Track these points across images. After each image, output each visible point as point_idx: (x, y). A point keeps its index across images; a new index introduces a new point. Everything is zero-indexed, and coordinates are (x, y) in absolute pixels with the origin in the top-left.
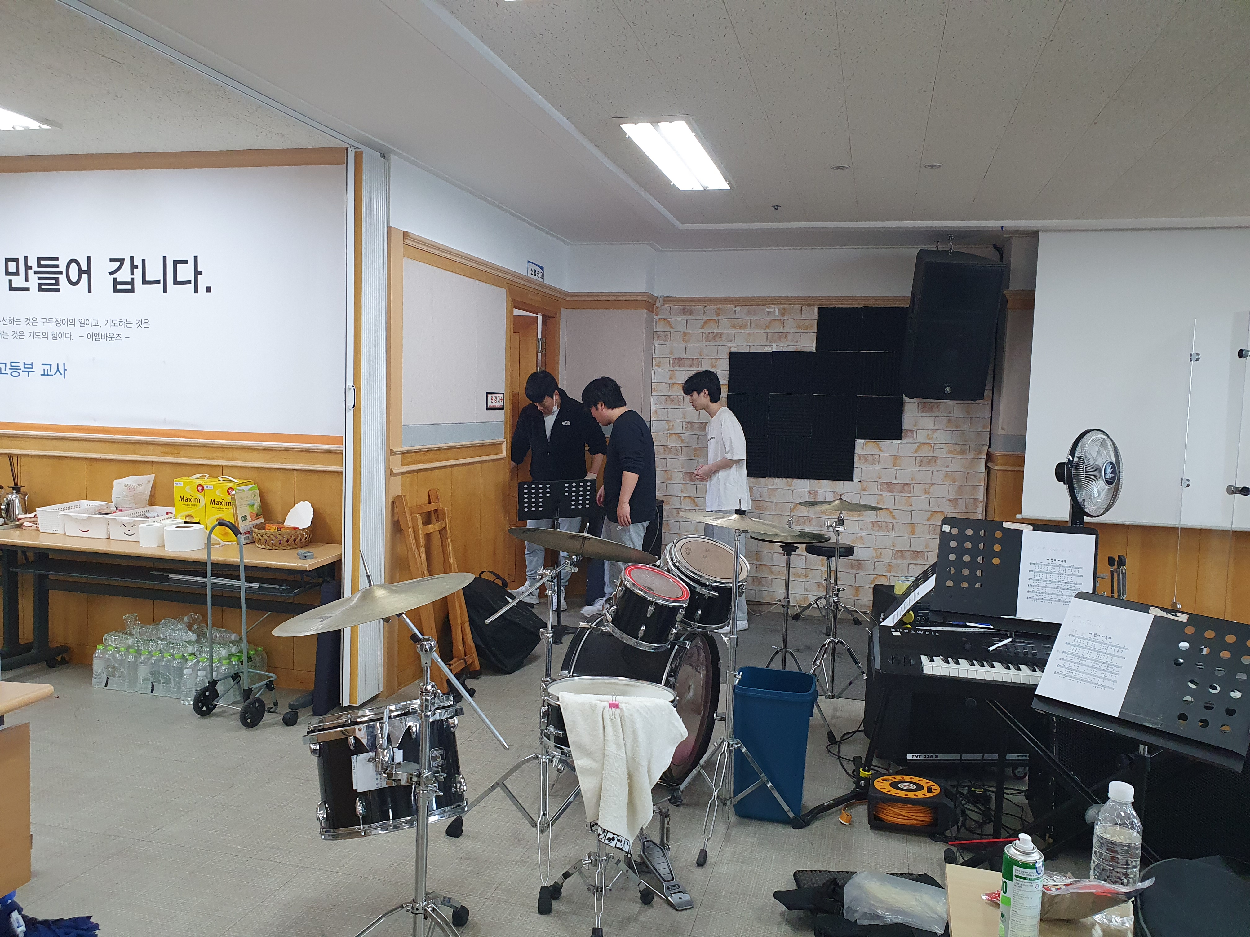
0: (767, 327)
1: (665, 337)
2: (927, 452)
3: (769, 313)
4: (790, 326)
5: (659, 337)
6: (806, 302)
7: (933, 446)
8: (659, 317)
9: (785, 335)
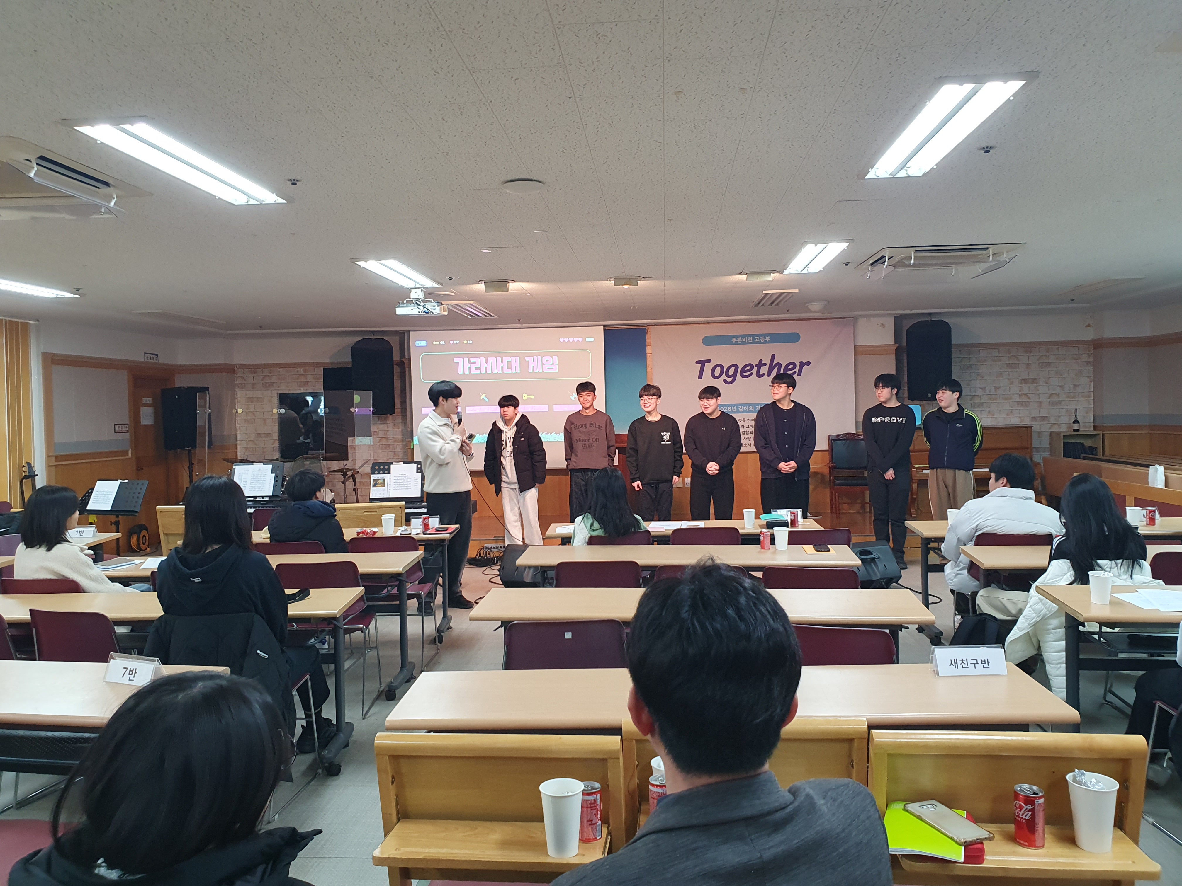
0: (298, 379)
1: (242, 387)
2: (384, 442)
3: (298, 371)
4: (310, 378)
5: (239, 387)
6: (316, 365)
7: (387, 439)
8: (238, 375)
9: (307, 383)
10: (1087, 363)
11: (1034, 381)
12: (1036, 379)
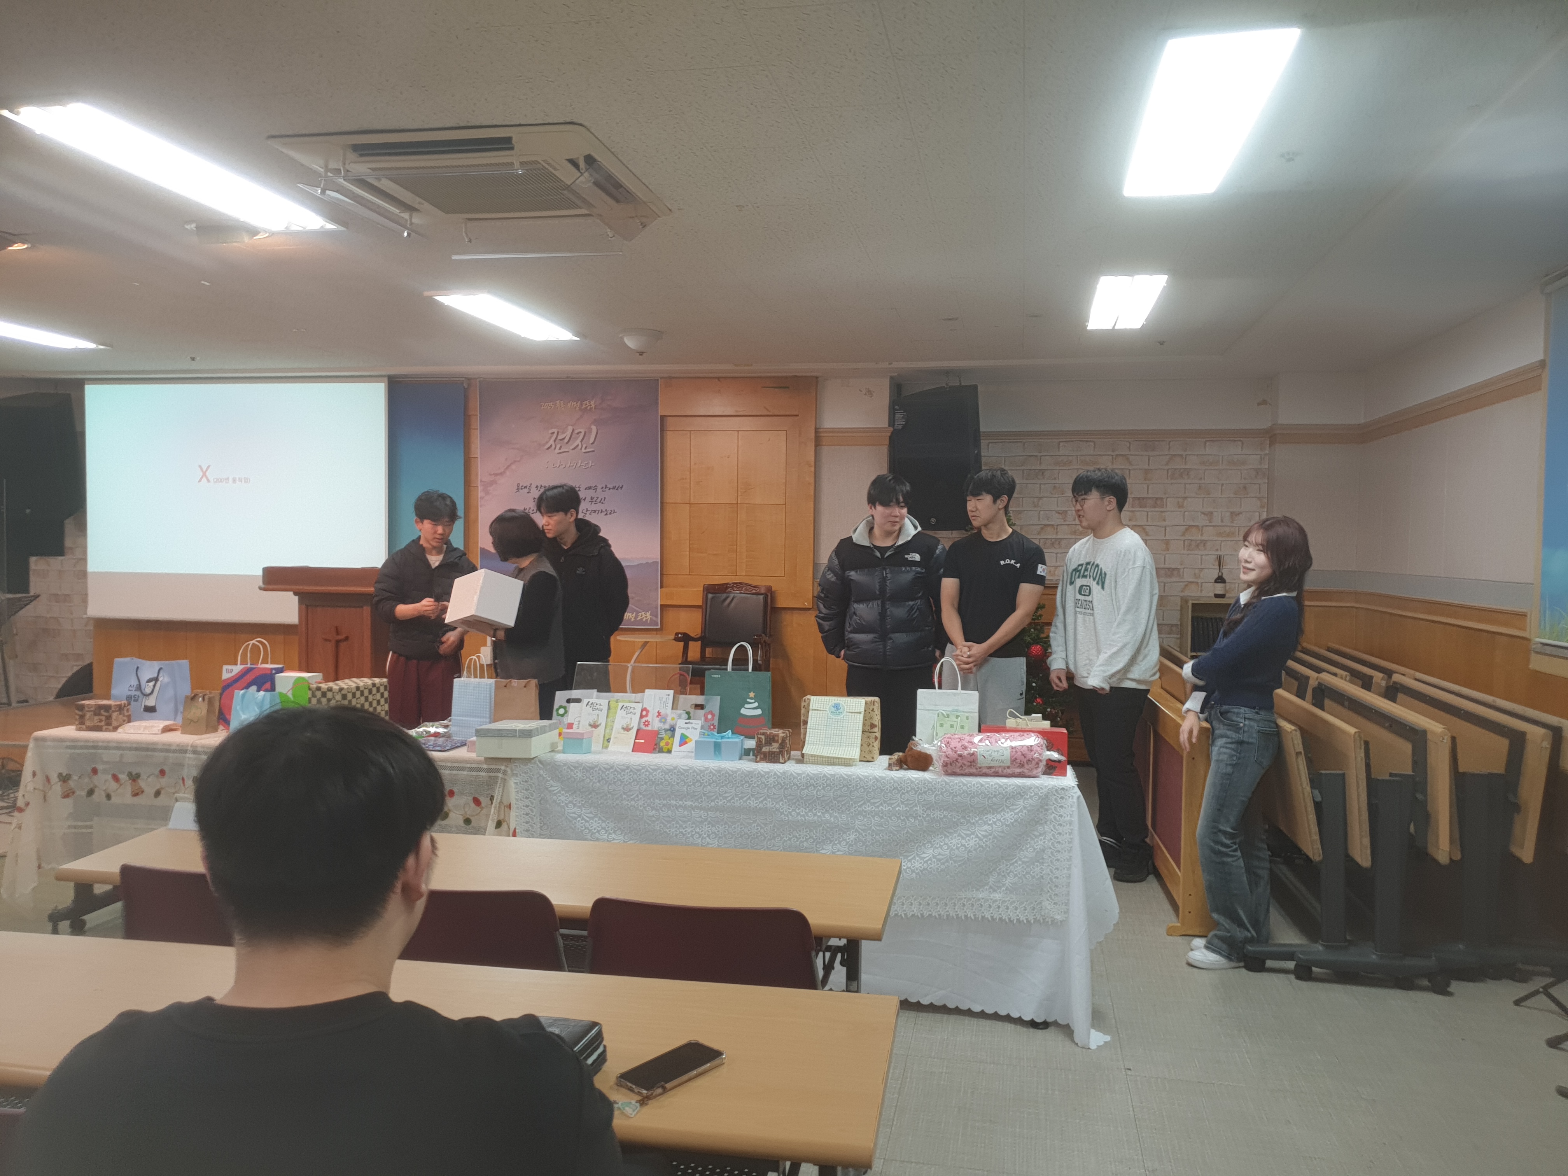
10: (1257, 471)
11: (1158, 502)
12: (1161, 499)
